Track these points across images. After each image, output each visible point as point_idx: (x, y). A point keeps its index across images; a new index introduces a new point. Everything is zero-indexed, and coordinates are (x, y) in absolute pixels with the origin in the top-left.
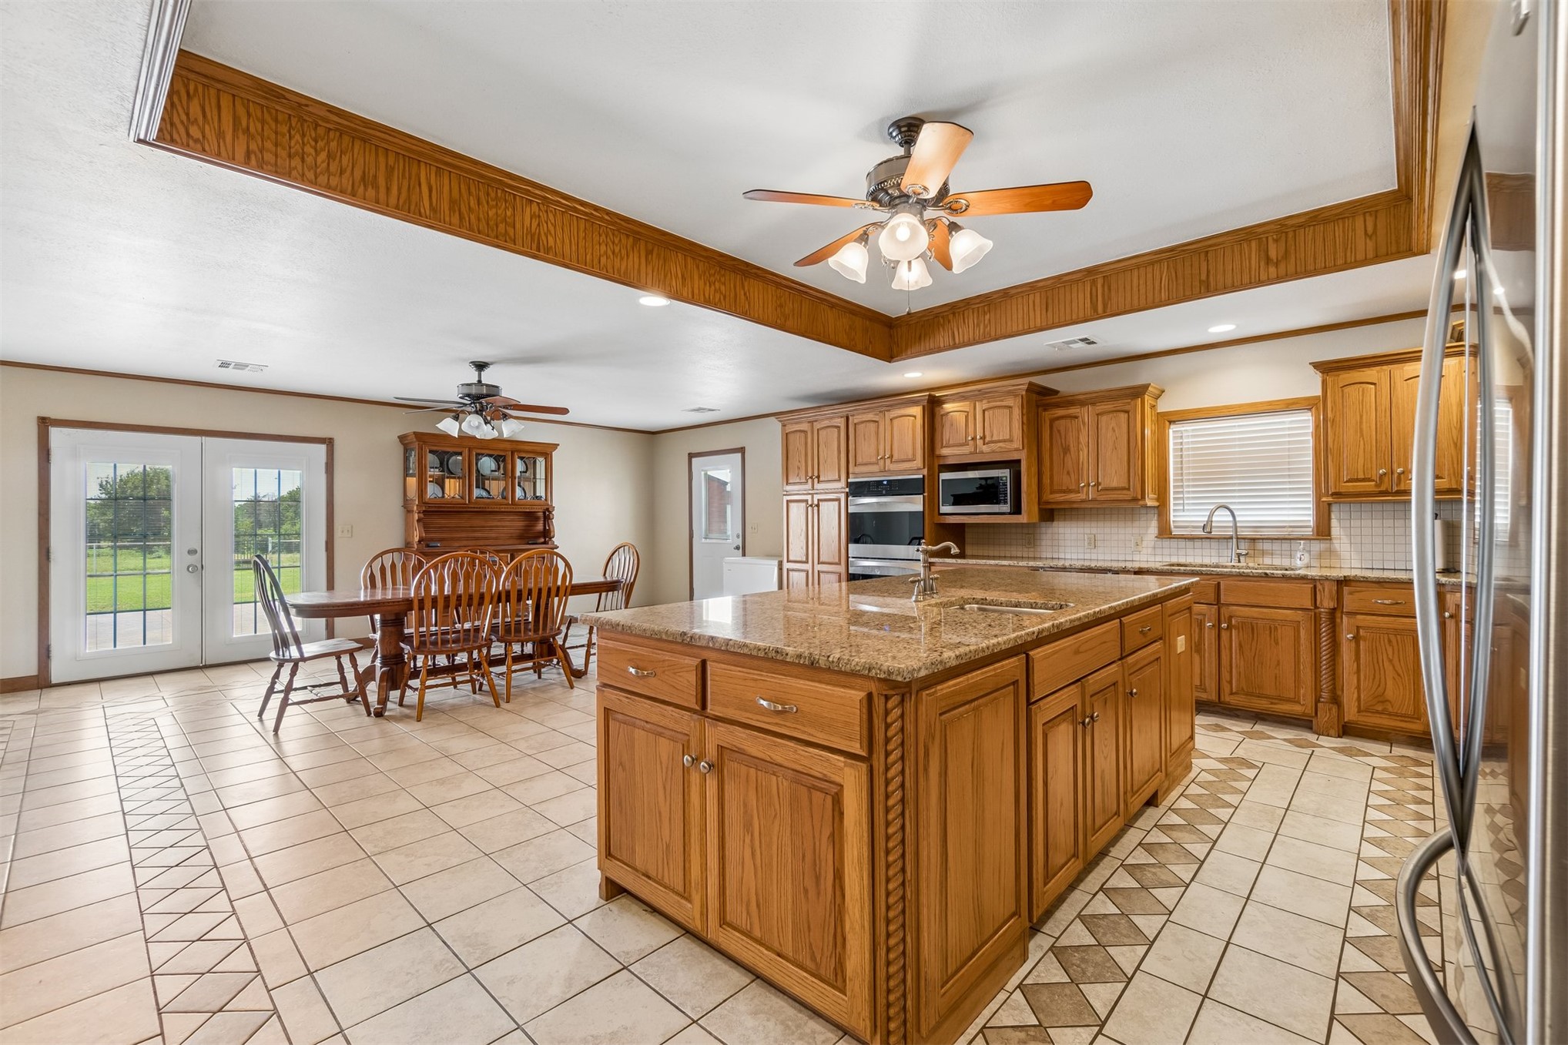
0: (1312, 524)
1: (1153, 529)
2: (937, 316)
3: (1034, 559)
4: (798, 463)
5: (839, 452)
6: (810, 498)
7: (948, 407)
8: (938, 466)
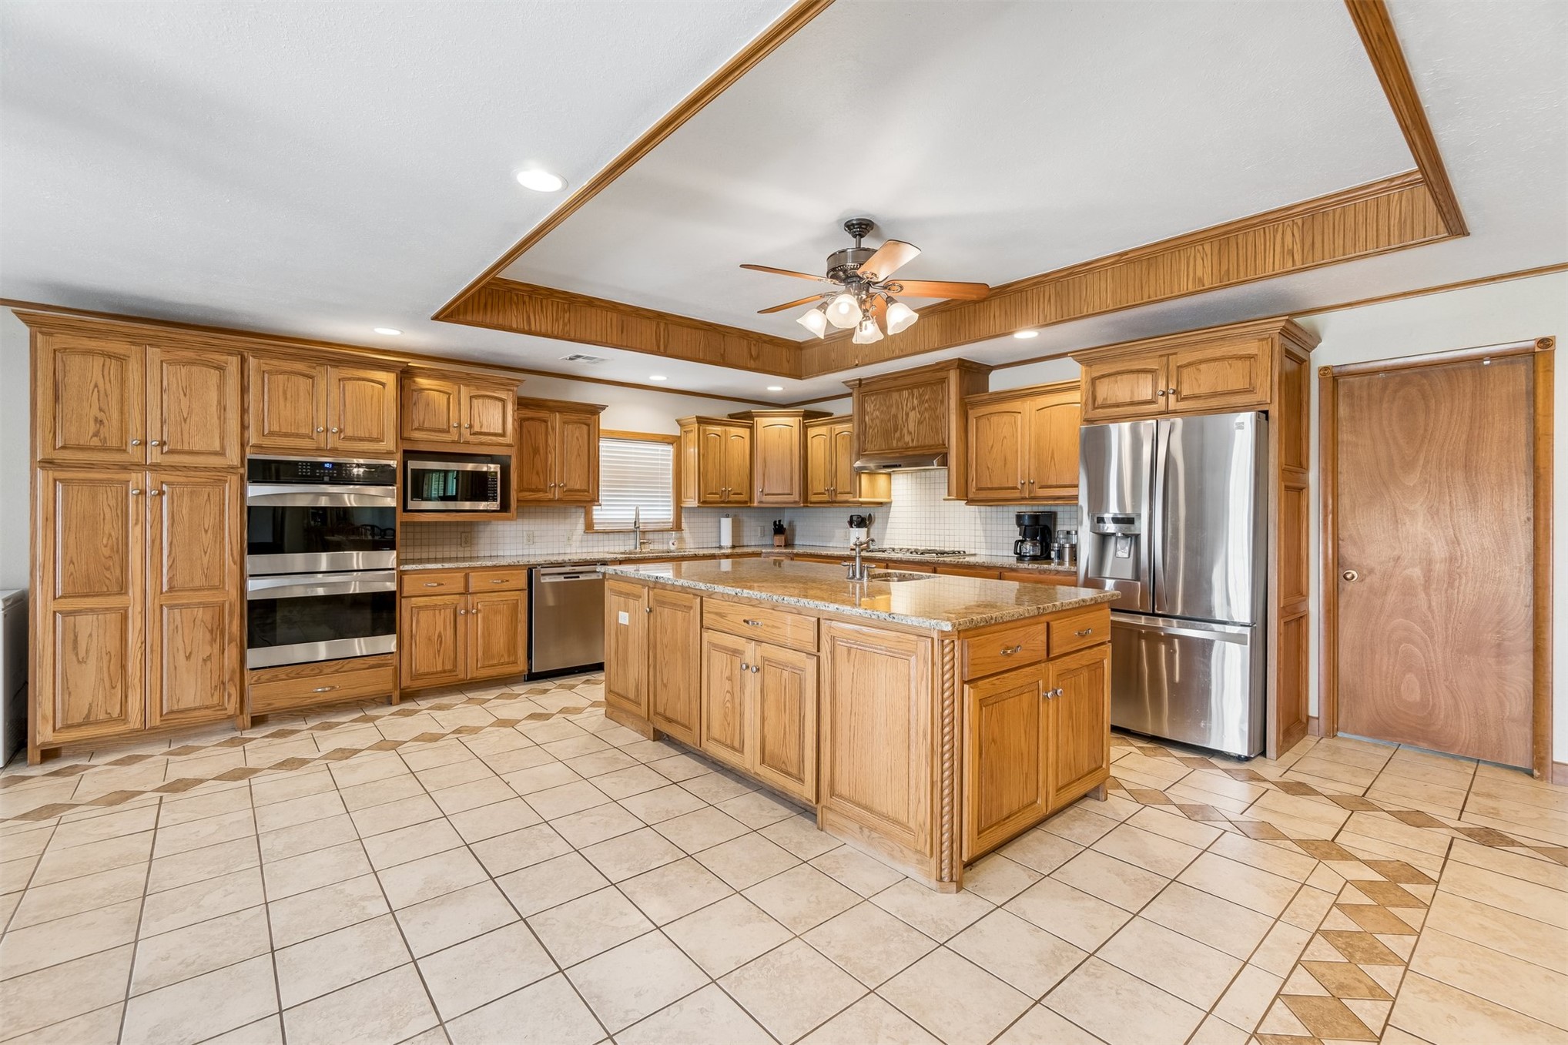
0: (671, 520)
1: (581, 525)
2: (510, 290)
3: (471, 558)
4: (95, 411)
5: (222, 408)
6: (135, 478)
7: (423, 382)
8: (405, 452)
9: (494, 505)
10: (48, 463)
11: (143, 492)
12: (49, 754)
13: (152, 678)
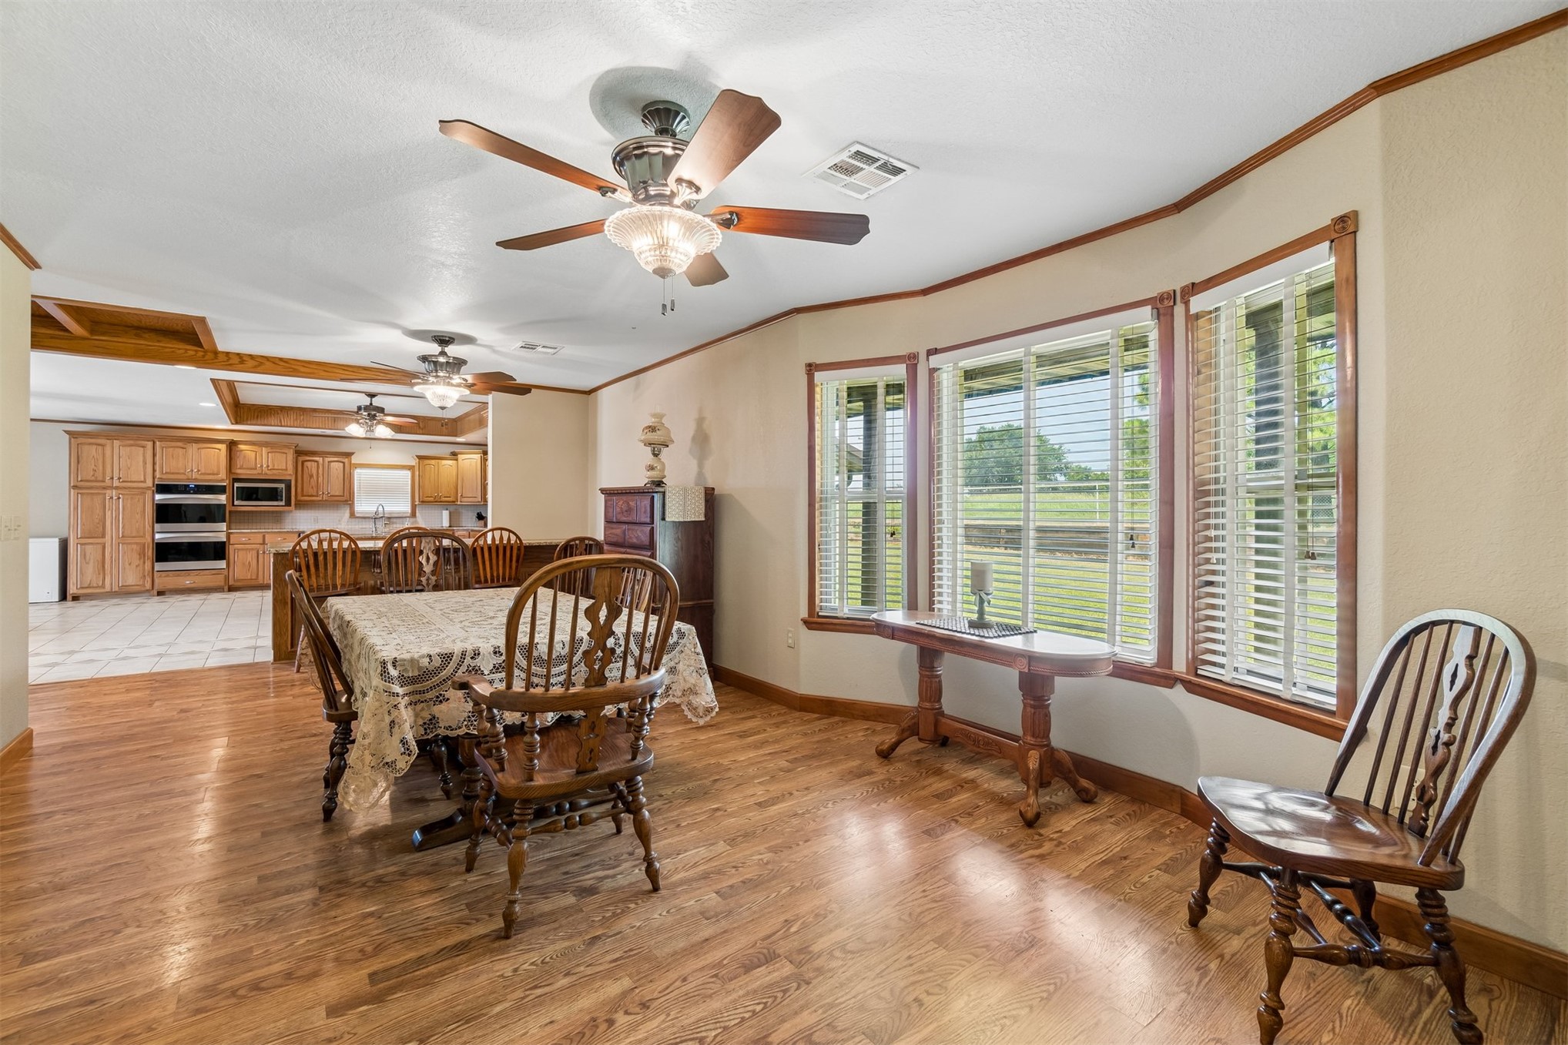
0: (408, 511)
4: (93, 466)
5: (145, 463)
6: (108, 492)
7: (242, 447)
8: (233, 479)
9: (283, 503)
10: (75, 487)
11: (112, 498)
12: (75, 598)
13: (114, 572)
